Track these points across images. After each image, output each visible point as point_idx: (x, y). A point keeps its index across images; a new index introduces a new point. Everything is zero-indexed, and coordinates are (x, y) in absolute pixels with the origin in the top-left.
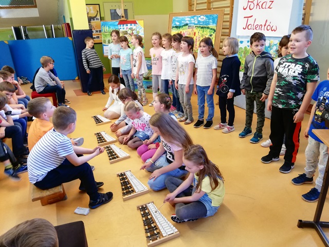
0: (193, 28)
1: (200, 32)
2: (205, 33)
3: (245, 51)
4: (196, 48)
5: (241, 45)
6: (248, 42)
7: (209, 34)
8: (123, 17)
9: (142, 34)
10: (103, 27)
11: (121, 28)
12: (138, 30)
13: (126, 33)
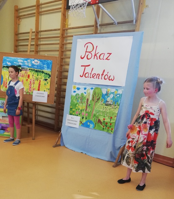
0: (26, 70)
1: (34, 75)
2: (40, 77)
3: (82, 98)
4: (30, 90)
5: (78, 92)
6: (85, 89)
7: (43, 78)
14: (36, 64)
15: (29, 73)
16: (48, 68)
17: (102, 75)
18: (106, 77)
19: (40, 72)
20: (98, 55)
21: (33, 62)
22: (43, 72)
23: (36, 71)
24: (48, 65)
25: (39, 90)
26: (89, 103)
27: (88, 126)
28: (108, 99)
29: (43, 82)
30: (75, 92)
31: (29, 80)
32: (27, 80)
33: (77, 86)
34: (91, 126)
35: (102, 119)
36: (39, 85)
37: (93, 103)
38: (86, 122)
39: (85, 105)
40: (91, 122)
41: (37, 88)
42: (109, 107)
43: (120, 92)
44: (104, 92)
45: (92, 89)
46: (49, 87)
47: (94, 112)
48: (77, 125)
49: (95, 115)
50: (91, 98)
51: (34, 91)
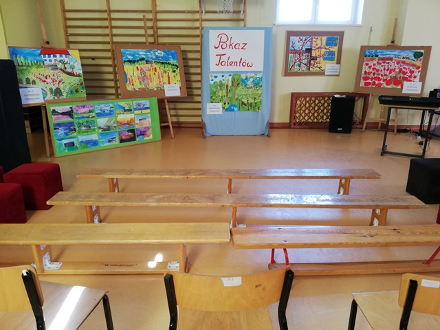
0: (151, 63)
1: (161, 68)
2: (167, 69)
3: (221, 85)
4: (161, 85)
5: (215, 80)
6: (223, 76)
7: (171, 70)
8: (48, 43)
9: (78, 70)
10: (14, 56)
11: (46, 60)
12: (71, 63)
13: (55, 67)
14: (161, 55)
15: (155, 65)
16: (174, 58)
17: (240, 62)
18: (244, 64)
19: (166, 63)
20: (233, 45)
21: (157, 53)
22: (169, 64)
23: (162, 63)
24: (172, 55)
25: (169, 83)
26: (229, 89)
27: (233, 110)
28: (249, 83)
29: (172, 75)
30: (212, 80)
31: (157, 74)
32: (155, 74)
33: (214, 75)
34: (236, 109)
35: (245, 101)
36: (169, 78)
37: (233, 88)
38: (230, 107)
39: (225, 91)
40: (234, 106)
41: (167, 82)
42: (251, 90)
43: (260, 75)
44: (244, 77)
45: (230, 75)
46: (179, 79)
47: (236, 97)
48: (220, 112)
49: (237, 99)
50: (230, 84)
51: (165, 85)
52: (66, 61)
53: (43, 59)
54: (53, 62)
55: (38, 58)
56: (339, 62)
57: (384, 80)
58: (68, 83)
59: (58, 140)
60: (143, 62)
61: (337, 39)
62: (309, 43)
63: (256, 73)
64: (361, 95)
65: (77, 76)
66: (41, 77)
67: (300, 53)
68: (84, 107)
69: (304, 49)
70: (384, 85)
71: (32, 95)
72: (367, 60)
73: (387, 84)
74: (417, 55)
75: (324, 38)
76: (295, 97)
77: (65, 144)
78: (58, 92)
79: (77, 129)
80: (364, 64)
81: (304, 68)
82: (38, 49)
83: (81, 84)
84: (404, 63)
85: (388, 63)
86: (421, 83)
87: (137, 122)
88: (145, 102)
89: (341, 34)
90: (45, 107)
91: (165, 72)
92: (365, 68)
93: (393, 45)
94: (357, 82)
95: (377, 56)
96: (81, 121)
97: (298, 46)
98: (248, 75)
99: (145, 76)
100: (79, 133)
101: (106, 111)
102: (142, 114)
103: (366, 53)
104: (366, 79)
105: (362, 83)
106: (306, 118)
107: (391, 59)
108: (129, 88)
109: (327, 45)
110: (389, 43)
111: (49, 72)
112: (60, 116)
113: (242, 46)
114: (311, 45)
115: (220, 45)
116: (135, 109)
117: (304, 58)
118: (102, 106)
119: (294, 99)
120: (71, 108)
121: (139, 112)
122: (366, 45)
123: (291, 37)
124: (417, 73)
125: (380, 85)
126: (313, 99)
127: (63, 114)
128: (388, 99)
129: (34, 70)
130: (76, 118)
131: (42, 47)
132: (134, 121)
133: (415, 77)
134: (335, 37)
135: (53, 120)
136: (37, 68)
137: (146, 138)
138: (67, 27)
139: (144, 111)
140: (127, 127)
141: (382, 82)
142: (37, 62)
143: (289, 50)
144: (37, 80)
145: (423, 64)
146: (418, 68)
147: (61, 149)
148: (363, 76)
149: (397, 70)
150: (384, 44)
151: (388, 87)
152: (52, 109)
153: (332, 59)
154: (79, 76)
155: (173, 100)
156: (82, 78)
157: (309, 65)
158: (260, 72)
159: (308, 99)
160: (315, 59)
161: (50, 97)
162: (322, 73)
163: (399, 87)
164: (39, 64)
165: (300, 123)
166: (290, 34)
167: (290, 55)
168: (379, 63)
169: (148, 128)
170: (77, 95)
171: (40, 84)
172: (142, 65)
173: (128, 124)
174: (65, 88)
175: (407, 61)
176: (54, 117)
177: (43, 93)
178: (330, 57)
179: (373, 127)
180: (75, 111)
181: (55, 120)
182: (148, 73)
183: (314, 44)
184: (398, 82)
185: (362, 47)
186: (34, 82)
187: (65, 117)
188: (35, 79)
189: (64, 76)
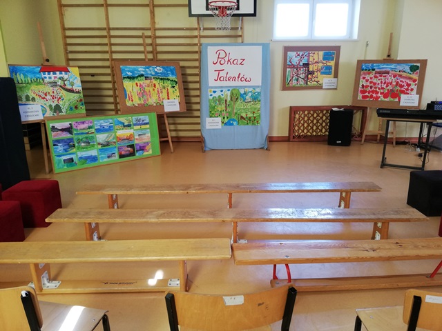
0: (150, 79)
1: (160, 84)
2: (166, 85)
3: (220, 100)
4: (160, 100)
5: (214, 95)
6: (222, 91)
7: (170, 86)
8: (48, 60)
9: (78, 86)
10: (14, 74)
11: (45, 78)
12: (71, 80)
13: (54, 84)
14: (160, 72)
15: (154, 81)
16: (173, 74)
17: (238, 77)
18: (243, 79)
19: (165, 79)
20: (231, 61)
21: (156, 70)
22: (168, 79)
23: (161, 79)
24: (171, 71)
25: (168, 99)
26: (228, 103)
27: (232, 124)
28: (247, 97)
29: (171, 90)
30: (211, 95)
31: (156, 89)
32: (154, 90)
33: (213, 90)
34: (235, 123)
35: (244, 115)
36: (168, 93)
37: (232, 103)
38: (229, 121)
39: (223, 106)
40: (234, 120)
41: (166, 97)
42: (249, 104)
43: (258, 90)
44: (242, 92)
45: (229, 90)
46: (178, 94)
47: (235, 111)
48: (220, 126)
49: (236, 113)
50: (229, 99)
51: (164, 101)
52: (65, 78)
53: (43, 76)
54: (53, 79)
55: (38, 76)
56: (336, 76)
57: (381, 93)
58: (67, 100)
59: (57, 156)
60: (142, 78)
61: (333, 53)
62: (306, 58)
63: (254, 87)
64: (359, 108)
65: (77, 92)
66: (41, 94)
67: (297, 67)
68: (83, 123)
69: (301, 64)
70: (382, 98)
71: (32, 112)
72: (364, 74)
73: (384, 97)
74: (414, 69)
75: (321, 53)
76: (293, 110)
77: (64, 160)
78: (57, 109)
79: (76, 145)
80: (361, 77)
81: (302, 82)
82: (38, 66)
83: (81, 100)
84: (400, 76)
85: (385, 76)
86: (418, 96)
87: (136, 137)
88: (145, 117)
89: (338, 49)
90: (45, 124)
91: (164, 87)
92: (362, 82)
93: (389, 59)
94: (355, 95)
95: (374, 70)
96: (80, 137)
97: (295, 61)
98: (247, 89)
99: (144, 91)
100: (78, 149)
101: (106, 127)
102: (141, 129)
103: (363, 67)
104: (363, 92)
105: (360, 97)
106: (305, 131)
107: (388, 73)
108: (129, 104)
109: (324, 59)
110: (385, 57)
111: (49, 89)
112: (60, 132)
113: (240, 61)
114: (308, 59)
115: (219, 61)
116: (135, 125)
117: (301, 72)
118: (102, 121)
119: (293, 113)
120: (70, 124)
121: (139, 127)
122: (363, 59)
123: (289, 53)
124: (413, 86)
125: (377, 98)
126: (312, 112)
127: (63, 130)
128: (386, 111)
129: (34, 87)
130: (75, 134)
131: (42, 65)
132: (134, 137)
133: (412, 90)
134: (332, 51)
135: (52, 136)
136: (37, 85)
137: (145, 153)
138: (67, 45)
139: (143, 127)
140: (127, 143)
141: (379, 95)
142: (37, 80)
143: (286, 65)
144: (37, 98)
145: (419, 77)
146: (414, 81)
147: (60, 165)
148: (360, 89)
149: (394, 83)
150: (380, 58)
151: (386, 100)
152: (51, 125)
153: (329, 74)
154: (78, 92)
155: (172, 115)
156: (82, 95)
157: (306, 79)
158: (258, 87)
159: (306, 112)
160: (312, 73)
161: (49, 113)
162: (320, 87)
163: (397, 100)
164: (39, 82)
165: (299, 136)
166: (287, 49)
167: (288, 70)
168: (376, 77)
169: (148, 143)
170: (77, 112)
171: (39, 101)
172: (142, 81)
173: (127, 139)
174: (64, 105)
175: (404, 74)
176: (53, 133)
177: (42, 110)
178: (327, 71)
179: (372, 139)
180: (74, 127)
181: (54, 136)
182: (147, 89)
183: (311, 59)
184: (395, 95)
185: (359, 61)
186: (33, 99)
187: (65, 133)
188: (34, 96)
189: (63, 93)
